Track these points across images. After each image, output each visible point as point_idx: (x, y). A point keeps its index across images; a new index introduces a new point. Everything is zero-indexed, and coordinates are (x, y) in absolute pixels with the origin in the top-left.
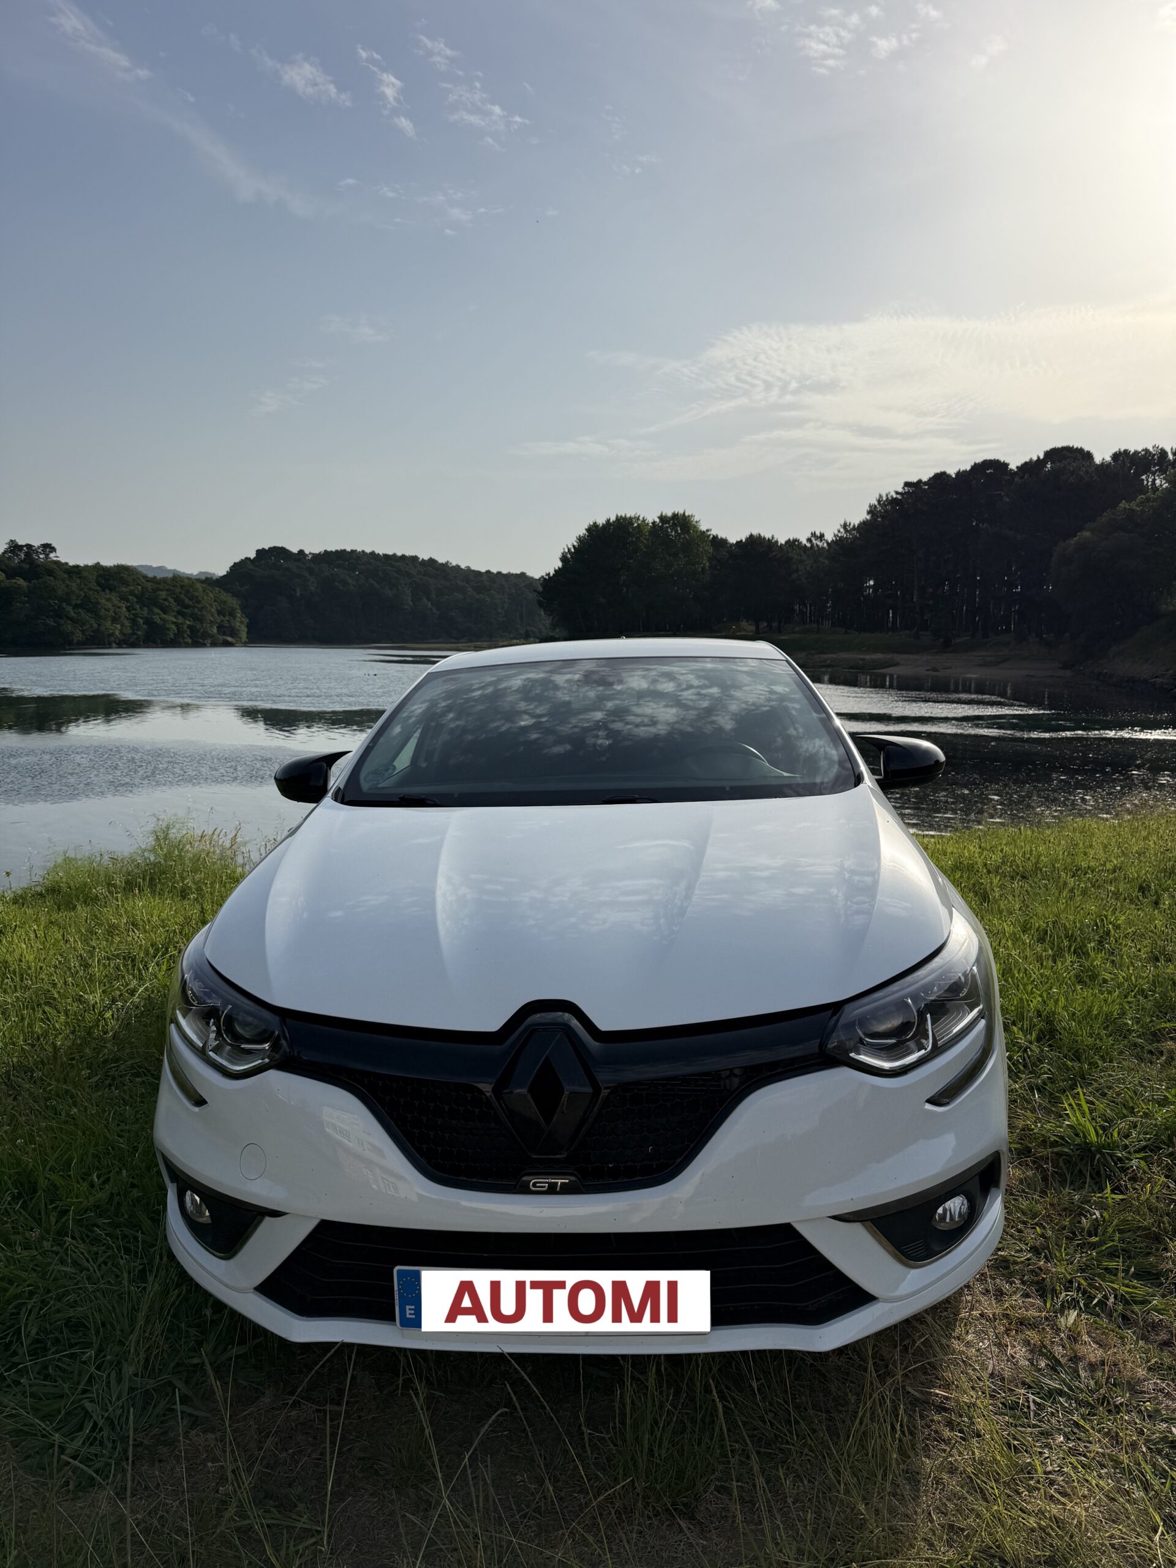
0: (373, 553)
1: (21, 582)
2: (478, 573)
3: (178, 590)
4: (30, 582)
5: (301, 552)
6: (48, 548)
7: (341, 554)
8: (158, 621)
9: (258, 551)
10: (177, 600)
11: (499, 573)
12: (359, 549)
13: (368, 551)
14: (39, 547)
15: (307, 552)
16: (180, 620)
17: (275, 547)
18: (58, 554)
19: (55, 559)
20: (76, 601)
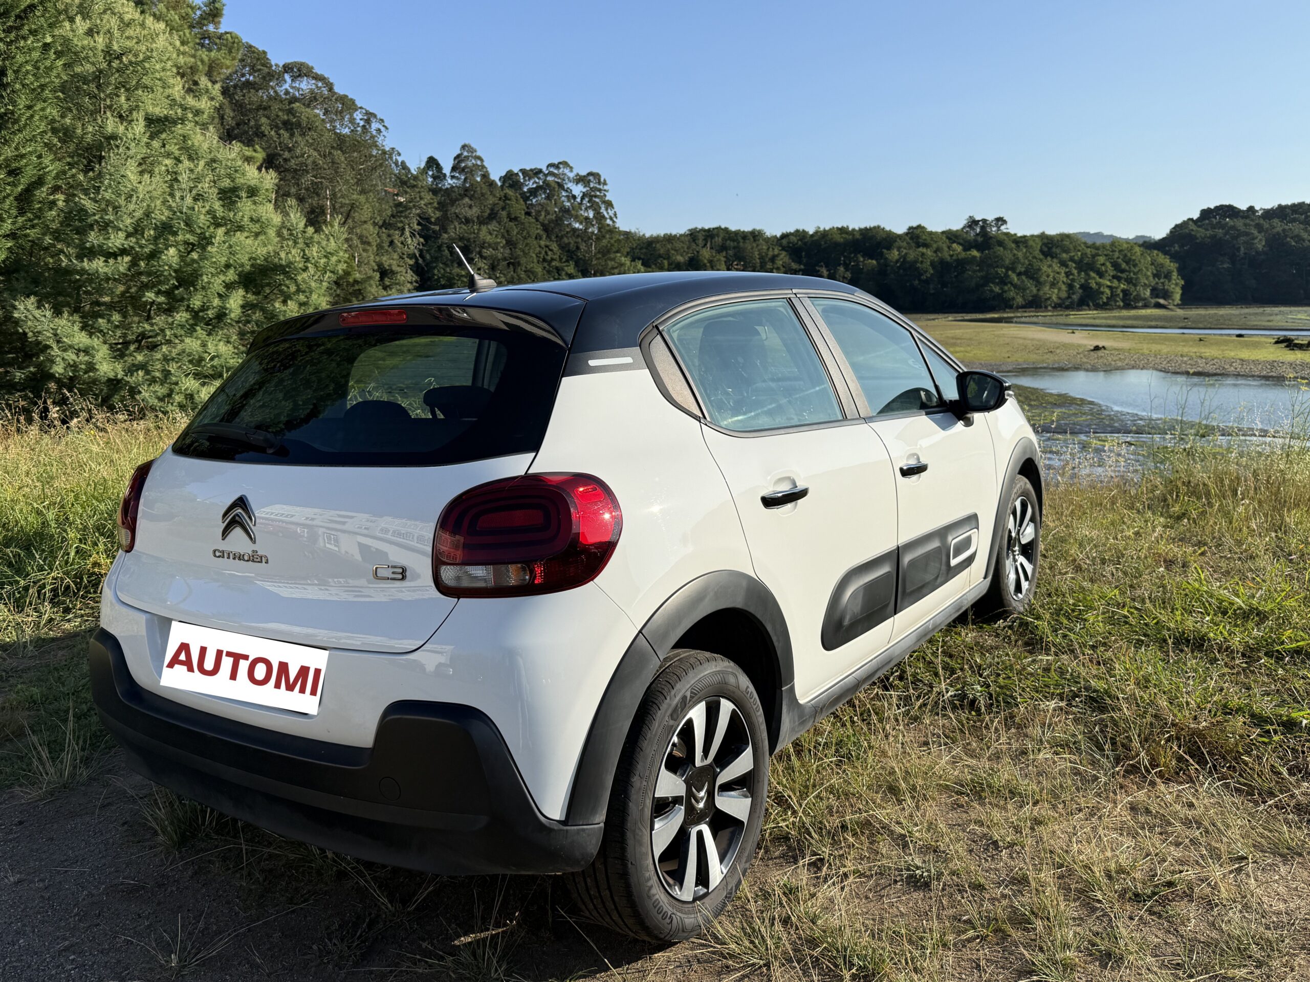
1: (975, 253)
4: (982, 253)
5: (1251, 208)
6: (1000, 221)
7: (1298, 208)
8: (1094, 285)
9: (1202, 211)
10: (1115, 264)
14: (993, 221)
16: (1115, 284)
17: (1221, 206)
18: (1008, 226)
19: (1005, 231)
20: (1020, 268)
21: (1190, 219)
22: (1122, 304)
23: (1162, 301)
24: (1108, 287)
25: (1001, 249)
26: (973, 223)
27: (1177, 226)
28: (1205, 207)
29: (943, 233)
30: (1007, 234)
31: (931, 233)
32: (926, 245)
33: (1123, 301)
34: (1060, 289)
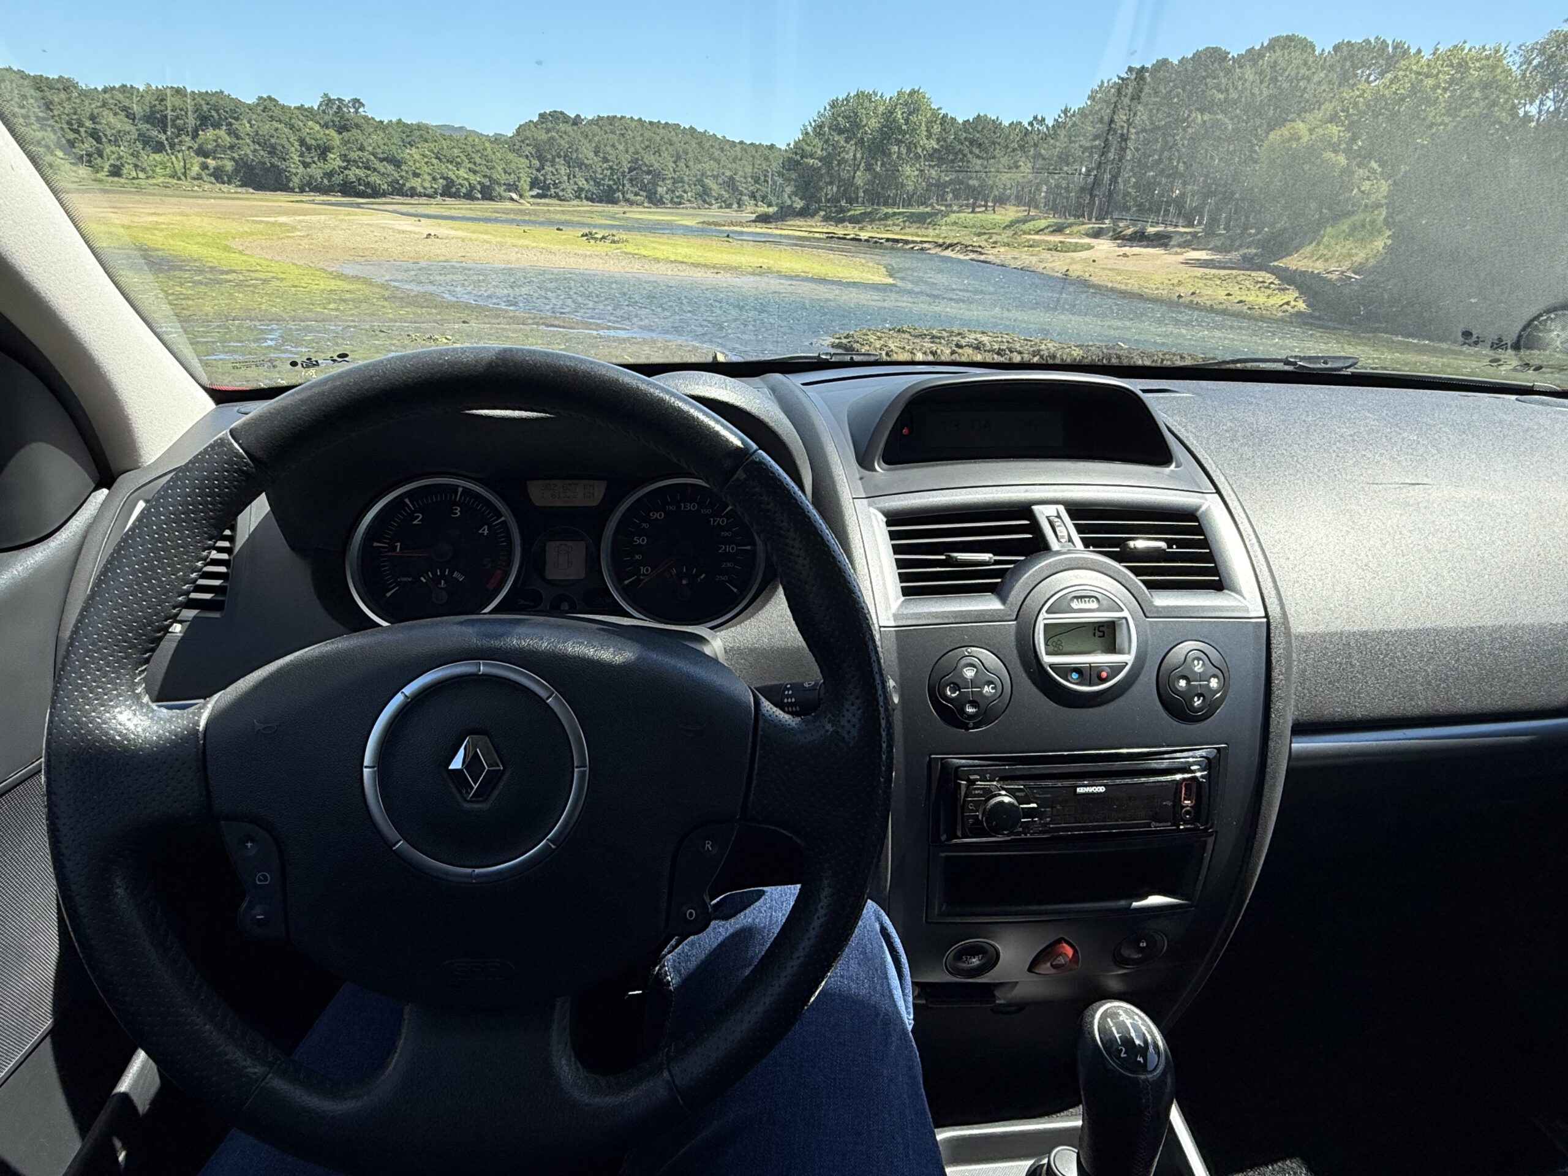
0: (640, 119)
1: (332, 133)
2: (733, 144)
3: (470, 149)
4: (340, 133)
5: (578, 116)
6: (357, 103)
7: (612, 120)
8: (453, 177)
9: (541, 116)
10: (470, 159)
11: (752, 144)
12: (628, 116)
13: (636, 118)
14: (349, 102)
15: (583, 117)
16: (471, 177)
17: (555, 112)
18: (366, 109)
19: (363, 114)
20: (381, 156)
21: (530, 121)
22: (479, 196)
23: (514, 196)
24: (466, 179)
25: (359, 131)
26: (328, 102)
27: (521, 126)
28: (542, 112)
29: (298, 108)
30: (365, 118)
31: (283, 107)
32: (280, 121)
33: (481, 193)
34: (424, 180)
